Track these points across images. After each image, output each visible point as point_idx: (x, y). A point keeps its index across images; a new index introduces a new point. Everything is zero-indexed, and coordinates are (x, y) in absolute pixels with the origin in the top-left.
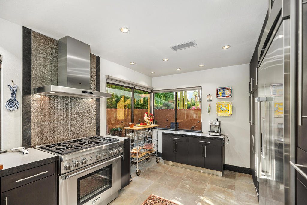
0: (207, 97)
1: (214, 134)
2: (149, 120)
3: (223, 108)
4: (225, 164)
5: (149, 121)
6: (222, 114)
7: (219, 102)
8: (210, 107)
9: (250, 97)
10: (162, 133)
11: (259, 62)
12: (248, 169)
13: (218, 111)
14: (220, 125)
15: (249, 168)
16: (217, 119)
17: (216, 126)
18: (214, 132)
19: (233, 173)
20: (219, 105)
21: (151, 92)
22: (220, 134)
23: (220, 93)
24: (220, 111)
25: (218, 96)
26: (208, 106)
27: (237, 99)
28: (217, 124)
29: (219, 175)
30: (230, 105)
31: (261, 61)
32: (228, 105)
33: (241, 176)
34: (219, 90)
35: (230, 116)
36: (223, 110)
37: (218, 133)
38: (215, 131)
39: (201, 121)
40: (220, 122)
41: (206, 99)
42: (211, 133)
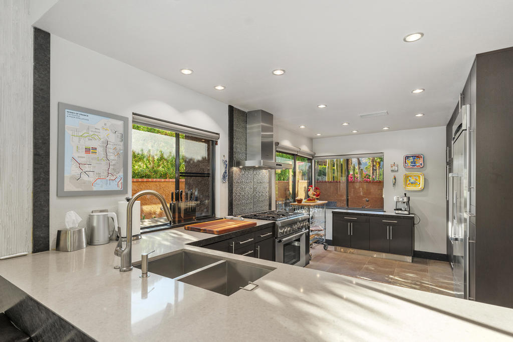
0: (392, 167)
1: (400, 212)
2: (314, 195)
3: (412, 180)
4: (415, 250)
5: (315, 197)
6: (411, 188)
7: (408, 173)
8: (395, 179)
9: (447, 167)
10: (333, 212)
11: (454, 138)
12: (445, 255)
13: (406, 185)
14: (408, 202)
15: (446, 253)
16: (405, 194)
17: (404, 203)
18: (401, 210)
19: (425, 260)
20: (407, 177)
21: (312, 158)
22: (409, 213)
23: (409, 161)
24: (409, 184)
25: (406, 165)
26: (393, 178)
27: (430, 168)
28: (405, 200)
29: (408, 261)
30: (421, 176)
31: (456, 137)
32: (419, 177)
33: (435, 262)
34: (407, 157)
35: (422, 190)
36: (412, 183)
37: (406, 211)
38: (403, 209)
39: (383, 196)
40: (409, 198)
41: (391, 169)
42: (397, 212)
